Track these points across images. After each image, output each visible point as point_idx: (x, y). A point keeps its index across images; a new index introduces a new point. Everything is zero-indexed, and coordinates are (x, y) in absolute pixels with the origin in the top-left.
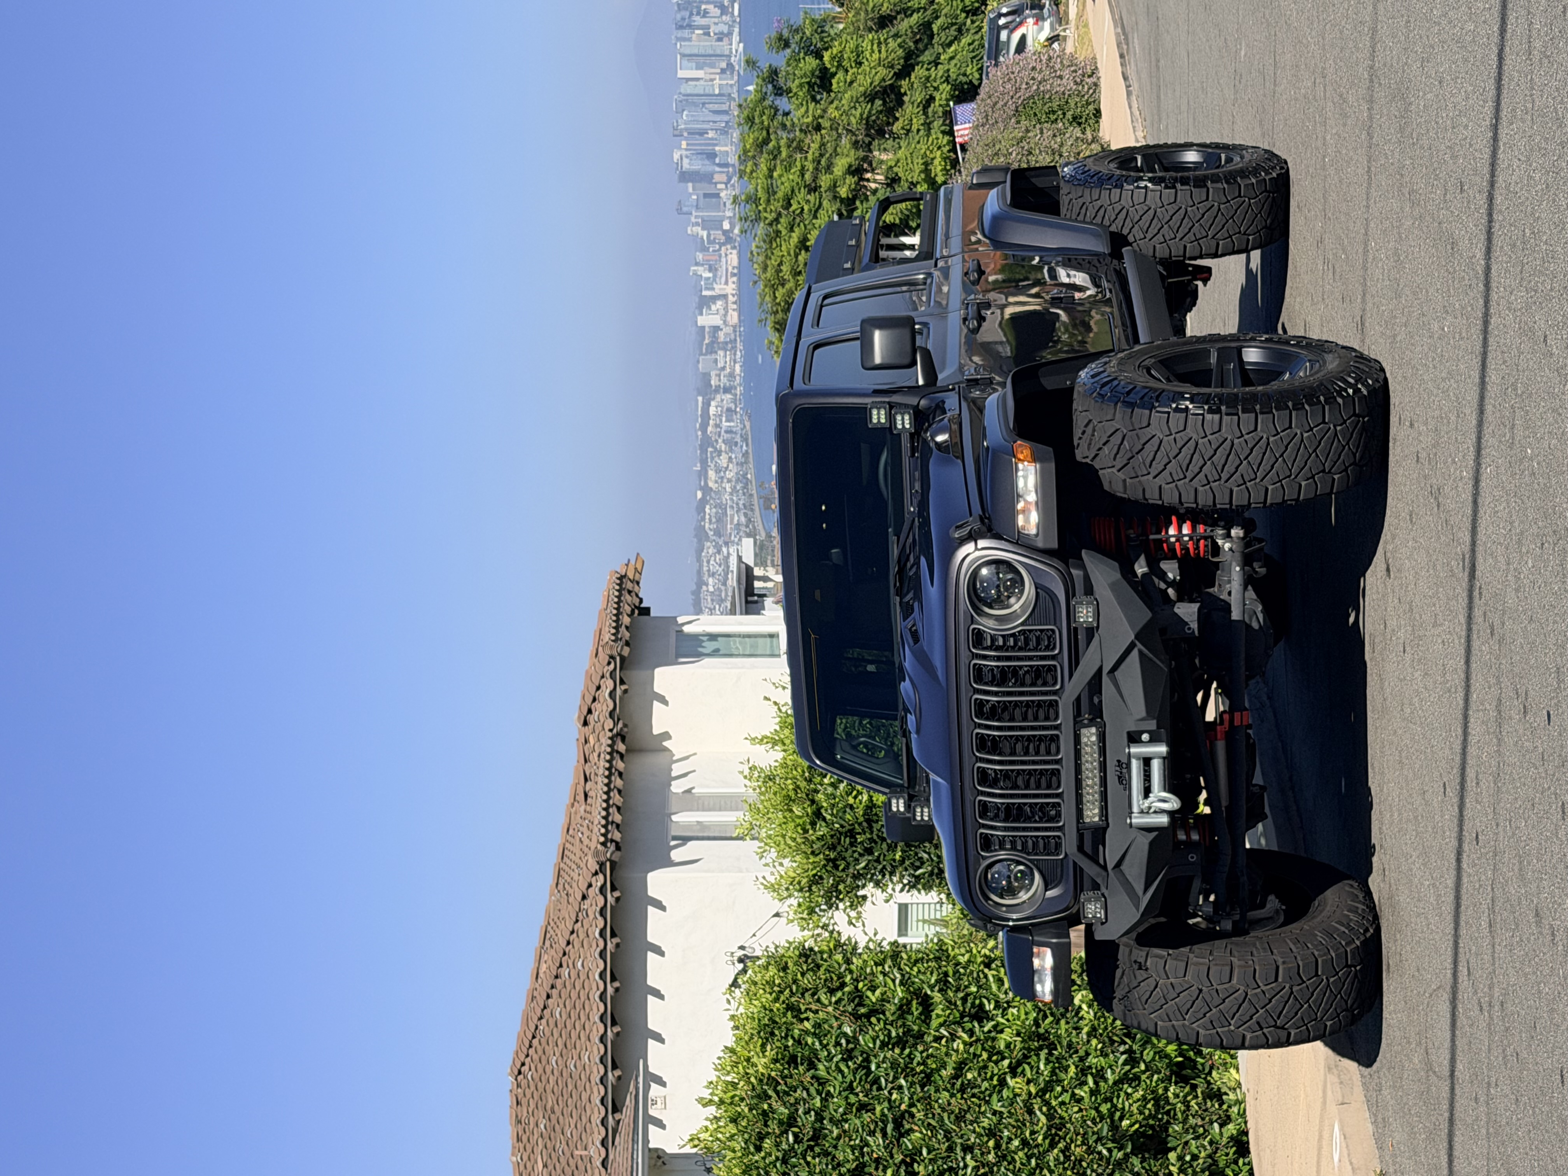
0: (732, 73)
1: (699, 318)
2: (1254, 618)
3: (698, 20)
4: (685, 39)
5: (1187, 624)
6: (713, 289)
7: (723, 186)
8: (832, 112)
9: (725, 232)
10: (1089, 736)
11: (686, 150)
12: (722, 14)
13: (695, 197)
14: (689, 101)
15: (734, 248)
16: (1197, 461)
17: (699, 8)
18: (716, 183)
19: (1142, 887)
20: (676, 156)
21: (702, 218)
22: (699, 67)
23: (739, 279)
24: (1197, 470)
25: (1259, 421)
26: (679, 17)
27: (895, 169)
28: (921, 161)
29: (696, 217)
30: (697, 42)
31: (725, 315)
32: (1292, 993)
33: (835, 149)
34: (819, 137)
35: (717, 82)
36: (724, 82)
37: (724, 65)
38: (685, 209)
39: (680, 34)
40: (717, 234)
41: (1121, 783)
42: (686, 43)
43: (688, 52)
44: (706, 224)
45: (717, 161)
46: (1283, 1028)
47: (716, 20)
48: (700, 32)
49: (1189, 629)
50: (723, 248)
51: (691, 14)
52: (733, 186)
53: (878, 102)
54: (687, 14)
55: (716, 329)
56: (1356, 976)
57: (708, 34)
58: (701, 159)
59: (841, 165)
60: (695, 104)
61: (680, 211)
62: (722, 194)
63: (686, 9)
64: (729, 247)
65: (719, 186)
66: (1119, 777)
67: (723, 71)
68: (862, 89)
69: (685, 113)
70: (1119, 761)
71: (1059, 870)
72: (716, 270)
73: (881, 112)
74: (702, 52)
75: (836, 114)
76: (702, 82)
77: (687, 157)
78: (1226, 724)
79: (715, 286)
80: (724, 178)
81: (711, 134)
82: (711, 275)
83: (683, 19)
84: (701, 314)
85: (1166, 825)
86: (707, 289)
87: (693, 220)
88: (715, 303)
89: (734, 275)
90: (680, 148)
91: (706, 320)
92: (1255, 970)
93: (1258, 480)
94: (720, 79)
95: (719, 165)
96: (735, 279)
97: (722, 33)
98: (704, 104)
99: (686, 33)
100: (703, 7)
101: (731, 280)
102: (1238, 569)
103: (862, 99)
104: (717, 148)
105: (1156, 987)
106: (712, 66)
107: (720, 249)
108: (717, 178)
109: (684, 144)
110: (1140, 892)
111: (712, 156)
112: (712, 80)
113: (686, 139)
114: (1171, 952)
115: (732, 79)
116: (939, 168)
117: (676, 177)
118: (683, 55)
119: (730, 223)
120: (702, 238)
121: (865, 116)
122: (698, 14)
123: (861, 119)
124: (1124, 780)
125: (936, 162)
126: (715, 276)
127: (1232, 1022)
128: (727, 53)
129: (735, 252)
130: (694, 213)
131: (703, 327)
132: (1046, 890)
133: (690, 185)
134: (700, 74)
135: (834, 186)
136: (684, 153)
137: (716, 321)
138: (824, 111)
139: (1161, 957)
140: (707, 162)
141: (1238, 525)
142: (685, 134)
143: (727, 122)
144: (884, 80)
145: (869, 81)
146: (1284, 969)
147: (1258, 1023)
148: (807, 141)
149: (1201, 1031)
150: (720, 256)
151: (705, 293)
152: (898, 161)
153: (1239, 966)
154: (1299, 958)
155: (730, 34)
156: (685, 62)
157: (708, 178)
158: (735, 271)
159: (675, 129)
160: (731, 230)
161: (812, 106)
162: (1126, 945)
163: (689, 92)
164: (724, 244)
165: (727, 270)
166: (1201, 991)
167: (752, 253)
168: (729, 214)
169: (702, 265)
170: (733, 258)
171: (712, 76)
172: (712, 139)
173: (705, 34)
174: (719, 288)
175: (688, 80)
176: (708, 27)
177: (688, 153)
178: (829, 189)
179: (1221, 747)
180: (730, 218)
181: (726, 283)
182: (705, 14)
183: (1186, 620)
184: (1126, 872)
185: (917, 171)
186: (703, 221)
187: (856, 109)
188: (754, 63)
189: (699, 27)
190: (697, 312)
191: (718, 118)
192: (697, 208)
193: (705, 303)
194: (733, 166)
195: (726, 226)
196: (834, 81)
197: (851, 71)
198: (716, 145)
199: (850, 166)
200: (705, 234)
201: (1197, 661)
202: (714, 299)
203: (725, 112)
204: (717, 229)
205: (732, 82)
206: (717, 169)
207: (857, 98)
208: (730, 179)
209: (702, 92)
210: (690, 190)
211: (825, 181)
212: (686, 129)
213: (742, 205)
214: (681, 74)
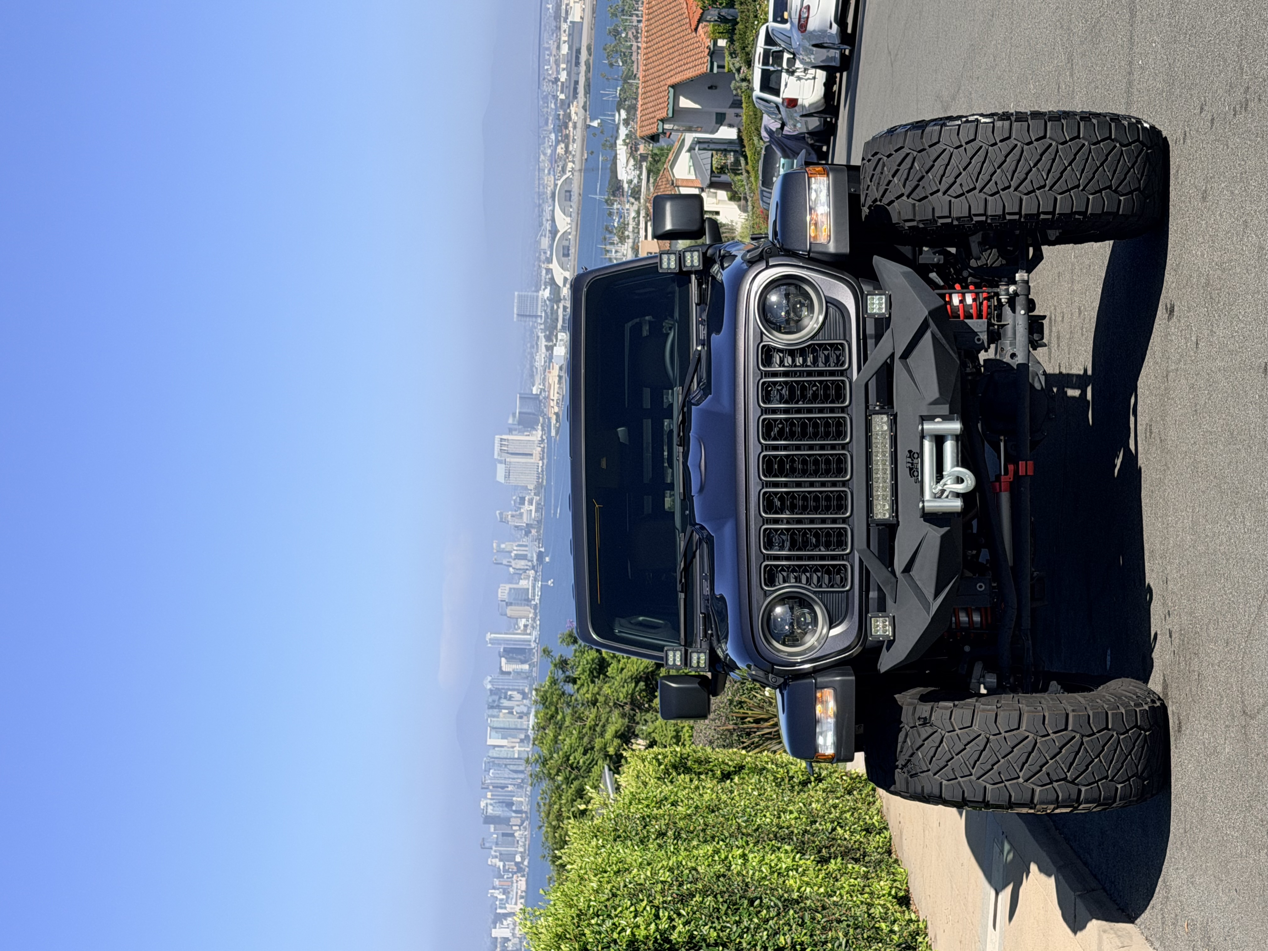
0: (528, 743)
1: (493, 930)
2: (1036, 379)
3: (505, 703)
4: (494, 716)
5: (976, 334)
6: (505, 908)
7: (517, 828)
8: (606, 690)
9: (517, 864)
10: (881, 424)
11: (491, 799)
12: (523, 698)
13: (495, 836)
14: (495, 763)
15: (523, 876)
16: (988, 168)
17: (506, 694)
18: (512, 826)
19: (932, 590)
20: (483, 804)
21: (500, 851)
22: (503, 738)
23: (526, 901)
24: (987, 178)
25: (1048, 128)
26: (490, 700)
27: (653, 735)
28: (673, 729)
29: (495, 851)
30: (503, 719)
31: (514, 929)
32: (1082, 743)
33: (608, 719)
34: (596, 709)
35: (517, 749)
36: (522, 749)
37: (522, 736)
38: (487, 845)
39: (491, 712)
40: (511, 865)
41: (912, 475)
42: (495, 719)
43: (496, 725)
44: (503, 857)
45: (514, 808)
46: (1073, 782)
47: (518, 703)
48: (506, 711)
49: (979, 340)
50: (515, 876)
51: (500, 698)
52: (525, 828)
53: (642, 684)
54: (496, 698)
55: (507, 940)
56: (1145, 740)
57: (512, 713)
58: (502, 807)
59: (610, 731)
60: (499, 765)
61: (483, 847)
62: (516, 834)
63: (495, 694)
64: (519, 875)
65: (515, 828)
66: (911, 469)
67: (522, 741)
68: (630, 674)
69: (491, 771)
70: (910, 452)
71: (844, 605)
72: (509, 893)
73: (643, 690)
74: (507, 726)
75: (609, 691)
76: (505, 749)
77: (491, 804)
78: (1011, 473)
79: (507, 905)
80: (519, 822)
81: (510, 788)
82: (504, 897)
83: (494, 701)
84: (495, 928)
85: (959, 510)
86: (501, 908)
87: (493, 853)
88: (506, 920)
89: (522, 897)
90: (486, 798)
91: (499, 932)
92: (1044, 717)
93: (1047, 188)
94: (519, 747)
95: (516, 812)
96: (522, 901)
97: (522, 713)
98: (506, 765)
99: (495, 712)
100: (509, 693)
101: (519, 901)
102: (1023, 312)
103: (629, 680)
104: (514, 799)
105: (941, 742)
106: (514, 737)
107: (512, 877)
108: (513, 821)
109: (489, 795)
110: (930, 598)
111: (510, 804)
112: (513, 747)
113: (491, 791)
114: (956, 703)
115: (528, 747)
116: (687, 734)
117: (482, 820)
118: (493, 728)
119: (521, 857)
120: (499, 868)
121: (630, 692)
122: (505, 698)
123: (627, 694)
124: (915, 471)
125: (685, 730)
126: (507, 898)
127: (1021, 774)
128: (525, 727)
129: (524, 879)
130: (494, 848)
131: (496, 938)
132: (830, 628)
133: (492, 827)
134: (504, 742)
135: (604, 748)
136: (489, 801)
137: (507, 933)
138: (600, 689)
139: (946, 708)
140: (506, 809)
141: (1022, 269)
142: (491, 787)
143: (523, 780)
144: (647, 667)
145: (635, 667)
146: (1074, 716)
147: (1048, 774)
148: (587, 713)
149: (988, 786)
150: (512, 882)
151: (499, 911)
152: (656, 728)
153: (1028, 712)
154: (1088, 708)
155: (528, 714)
156: (493, 733)
157: (506, 821)
158: (524, 894)
159: (483, 784)
160: (522, 862)
161: (592, 686)
162: (909, 704)
163: (495, 755)
164: (515, 873)
165: (517, 893)
166: (988, 739)
167: (538, 803)
168: (521, 849)
169: (498, 889)
170: (522, 884)
171: (513, 745)
172: (511, 792)
173: (509, 713)
174: (510, 908)
175: (495, 746)
176: (512, 708)
177: (492, 802)
178: (601, 749)
179: (1005, 498)
180: (521, 852)
181: (516, 904)
182: (510, 698)
183: (976, 330)
184: (916, 578)
185: (670, 736)
186: (501, 854)
187: (624, 687)
188: (549, 652)
189: (505, 708)
190: (492, 926)
191: (515, 776)
192: (497, 844)
193: (499, 918)
194: (526, 812)
195: (518, 859)
196: (609, 669)
197: (622, 661)
198: (514, 796)
199: (616, 732)
200: (501, 864)
201: (979, 425)
202: (506, 916)
203: (522, 772)
204: (511, 861)
205: (528, 749)
206: (514, 815)
207: (626, 680)
208: (522, 823)
209: (505, 756)
210: (492, 830)
211: (598, 743)
212: (491, 783)
213: (534, 764)
214: (490, 742)
